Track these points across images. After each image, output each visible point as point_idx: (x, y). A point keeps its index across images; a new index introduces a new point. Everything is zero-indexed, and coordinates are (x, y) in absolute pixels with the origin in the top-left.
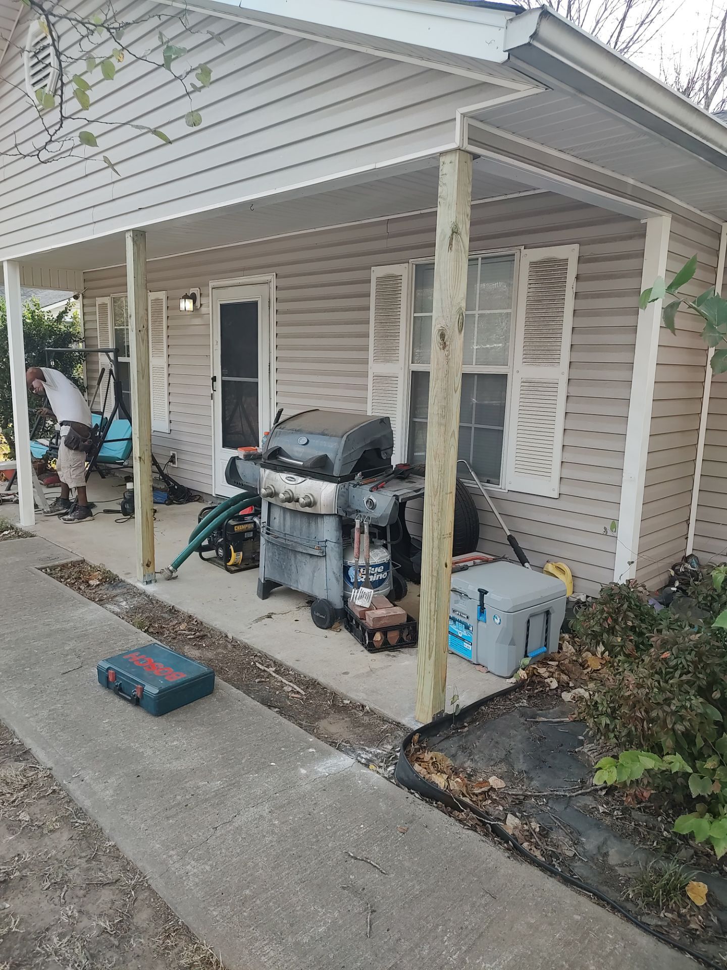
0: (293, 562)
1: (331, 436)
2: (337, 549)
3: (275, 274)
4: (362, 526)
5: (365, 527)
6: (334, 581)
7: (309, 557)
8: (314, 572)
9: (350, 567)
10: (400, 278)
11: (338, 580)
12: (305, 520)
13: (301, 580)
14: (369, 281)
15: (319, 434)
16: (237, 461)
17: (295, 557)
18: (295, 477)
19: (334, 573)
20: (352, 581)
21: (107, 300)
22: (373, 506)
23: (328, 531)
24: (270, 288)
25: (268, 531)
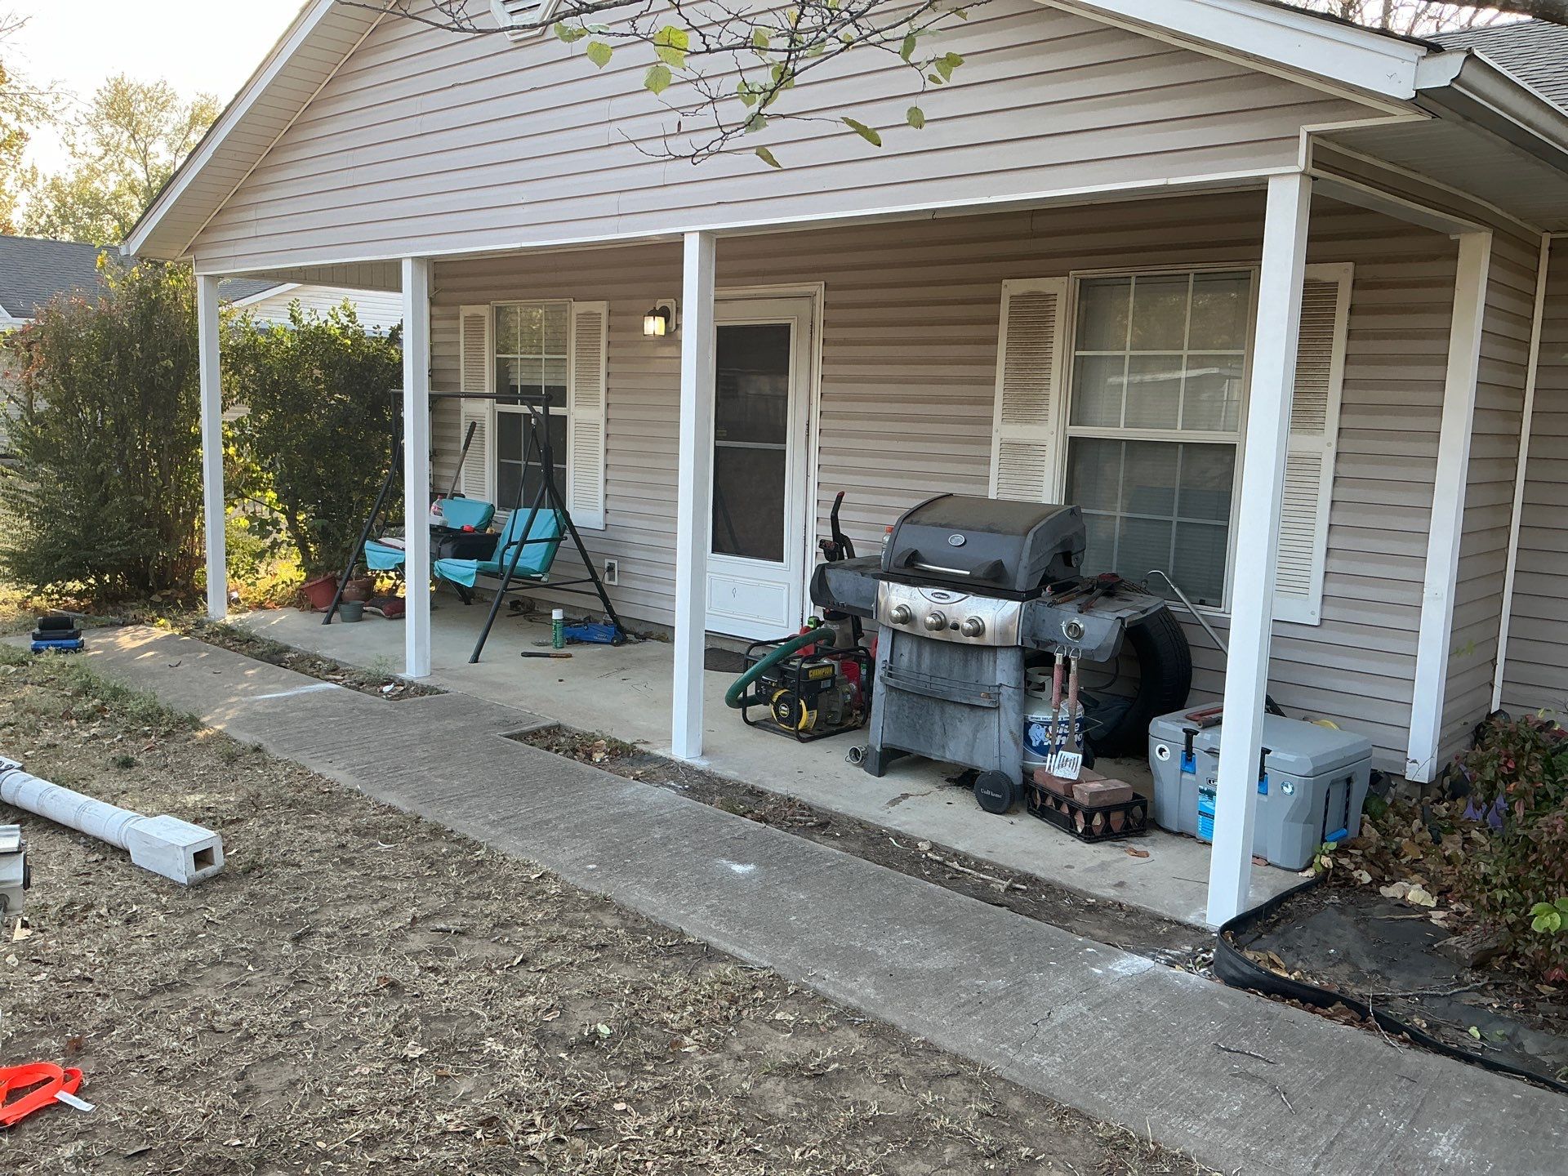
0: (937, 718)
1: (1006, 533)
2: (1017, 698)
3: (823, 283)
4: (1066, 660)
5: (1073, 663)
6: (1012, 745)
7: (967, 710)
8: (976, 731)
9: (1032, 723)
10: (1053, 297)
11: (1016, 743)
12: (958, 656)
13: (952, 745)
14: (997, 301)
15: (983, 530)
16: (827, 570)
17: (943, 712)
18: (948, 593)
19: (1011, 733)
20: (1034, 744)
21: (484, 311)
22: (1078, 633)
23: (1004, 672)
24: (813, 305)
25: (891, 671)
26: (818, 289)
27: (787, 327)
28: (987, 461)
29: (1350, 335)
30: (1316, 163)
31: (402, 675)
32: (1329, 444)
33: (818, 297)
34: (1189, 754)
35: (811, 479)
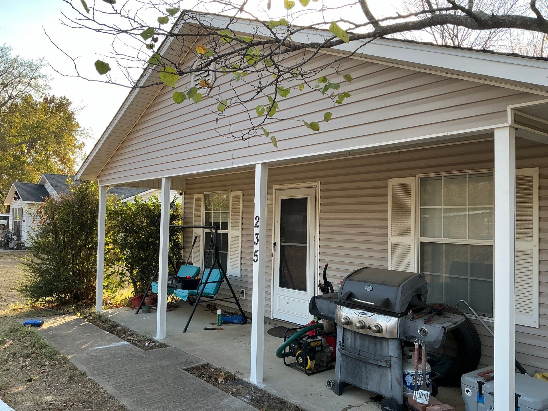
0: (364, 370)
1: (390, 286)
2: (399, 362)
3: (319, 182)
4: (420, 346)
5: (423, 348)
6: (397, 384)
7: (377, 367)
8: (381, 378)
9: (407, 375)
10: (410, 185)
11: (399, 384)
12: (372, 342)
13: (370, 383)
14: (387, 187)
15: (380, 284)
16: (316, 299)
17: (366, 367)
18: (366, 312)
19: (397, 379)
20: (408, 385)
21: (201, 196)
22: (425, 333)
23: (392, 350)
24: (316, 190)
25: (343, 347)
26: (317, 184)
27: (306, 199)
28: (386, 251)
29: (540, 198)
30: (516, 122)
31: (155, 338)
32: (535, 246)
33: (318, 187)
34: (480, 394)
35: (316, 258)
